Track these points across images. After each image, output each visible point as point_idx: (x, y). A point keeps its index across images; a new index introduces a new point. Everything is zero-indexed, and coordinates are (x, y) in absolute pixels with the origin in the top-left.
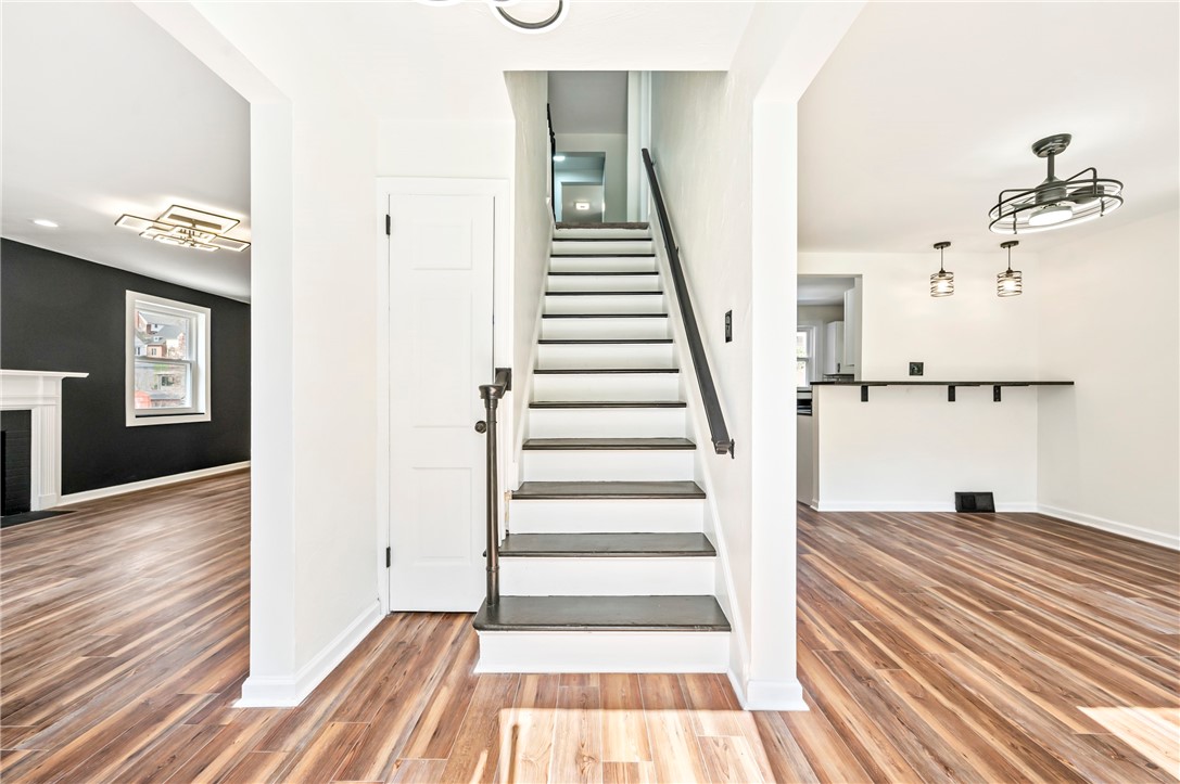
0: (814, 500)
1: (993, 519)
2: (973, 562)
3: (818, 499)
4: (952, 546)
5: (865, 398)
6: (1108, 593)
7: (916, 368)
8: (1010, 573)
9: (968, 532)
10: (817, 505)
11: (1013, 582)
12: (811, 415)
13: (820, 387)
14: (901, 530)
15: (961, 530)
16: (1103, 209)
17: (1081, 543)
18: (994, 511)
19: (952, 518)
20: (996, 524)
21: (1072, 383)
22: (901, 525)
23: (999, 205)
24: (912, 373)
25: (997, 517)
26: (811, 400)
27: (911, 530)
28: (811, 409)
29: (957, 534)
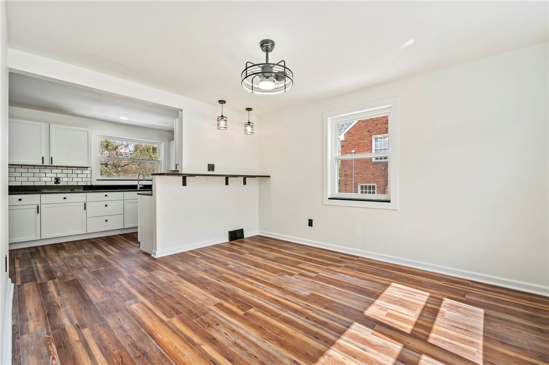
0: (154, 251)
1: (243, 242)
2: (235, 274)
3: (156, 250)
4: (225, 265)
5: (184, 184)
6: (286, 276)
7: (211, 167)
8: (251, 277)
9: (234, 253)
10: (155, 254)
11: (252, 283)
12: (152, 195)
13: (157, 176)
14: (203, 261)
15: (230, 253)
16: (285, 88)
17: (274, 248)
18: (243, 238)
19: (227, 246)
20: (245, 245)
21: (269, 176)
22: (203, 257)
23: (246, 69)
24: (209, 170)
25: (245, 240)
26: (151, 186)
27: (207, 259)
28: (151, 191)
29: (229, 256)
